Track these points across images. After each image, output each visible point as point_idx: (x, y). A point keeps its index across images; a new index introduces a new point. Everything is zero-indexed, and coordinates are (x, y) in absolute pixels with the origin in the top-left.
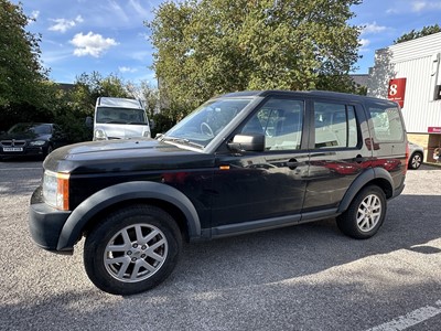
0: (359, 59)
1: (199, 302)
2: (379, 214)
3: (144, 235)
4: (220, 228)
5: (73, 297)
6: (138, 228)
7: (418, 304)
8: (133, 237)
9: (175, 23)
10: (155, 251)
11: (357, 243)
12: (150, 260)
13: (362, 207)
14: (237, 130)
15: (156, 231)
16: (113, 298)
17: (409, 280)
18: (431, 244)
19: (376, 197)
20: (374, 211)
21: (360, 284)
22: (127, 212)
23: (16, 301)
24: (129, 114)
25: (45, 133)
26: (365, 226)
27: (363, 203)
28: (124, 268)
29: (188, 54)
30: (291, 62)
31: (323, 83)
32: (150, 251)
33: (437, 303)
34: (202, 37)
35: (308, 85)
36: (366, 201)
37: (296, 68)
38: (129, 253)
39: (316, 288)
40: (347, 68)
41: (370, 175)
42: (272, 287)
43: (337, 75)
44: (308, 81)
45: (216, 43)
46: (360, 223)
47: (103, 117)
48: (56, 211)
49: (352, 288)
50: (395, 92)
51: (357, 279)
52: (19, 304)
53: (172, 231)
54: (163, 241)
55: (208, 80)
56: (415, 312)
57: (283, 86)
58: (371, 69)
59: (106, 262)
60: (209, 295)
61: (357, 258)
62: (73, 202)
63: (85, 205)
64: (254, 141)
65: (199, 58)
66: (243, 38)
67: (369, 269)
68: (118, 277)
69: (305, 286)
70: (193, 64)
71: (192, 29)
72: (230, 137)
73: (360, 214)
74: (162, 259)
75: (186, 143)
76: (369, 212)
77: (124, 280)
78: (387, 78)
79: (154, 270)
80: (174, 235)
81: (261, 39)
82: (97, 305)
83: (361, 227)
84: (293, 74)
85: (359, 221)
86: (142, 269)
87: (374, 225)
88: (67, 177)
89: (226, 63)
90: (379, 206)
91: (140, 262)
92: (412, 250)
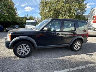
0: (86, 11)
1: (35, 60)
2: (80, 46)
3: (25, 47)
4: (41, 46)
5: (12, 57)
6: (24, 45)
7: (81, 65)
8: (23, 47)
9: (44, 4)
10: (27, 50)
11: (74, 52)
12: (26, 52)
13: (76, 44)
14: (45, 27)
15: (27, 46)
16: (19, 58)
17: (82, 60)
18: (92, 53)
19: (79, 42)
20: (79, 45)
21: (70, 60)
22: (21, 42)
23: (2, 57)
24: (33, 23)
25: (17, 27)
26: (76, 48)
27: (76, 43)
28: (21, 53)
29: (47, 11)
30: (69, 12)
31: (77, 17)
32: (26, 50)
33: (86, 66)
34: (50, 7)
35: (73, 17)
36: (77, 43)
37: (70, 13)
38: (22, 50)
39: (60, 60)
40: (83, 13)
41: (77, 37)
42: (51, 59)
43: (81, 15)
44: (73, 16)
45: (53, 8)
46: (75, 48)
47: (28, 24)
48: (9, 41)
49: (68, 61)
50: (95, 19)
51: (70, 59)
52: (2, 58)
53: (30, 46)
54: (29, 48)
55: (51, 16)
56: (80, 67)
57: (67, 17)
58: (89, 13)
59: (17, 51)
60: (37, 59)
61: (72, 55)
62: (11, 39)
63: (13, 40)
64: (48, 29)
65: (49, 11)
66: (59, 7)
67: (74, 58)
68: (20, 54)
69: (58, 59)
70: (48, 13)
71: (47, 5)
72: (43, 28)
73: (75, 46)
74: (29, 52)
75: (36, 29)
76: (77, 45)
77: (21, 55)
78: (93, 15)
79: (27, 54)
80: (31, 47)
81: (63, 7)
82: (16, 59)
83: (75, 49)
84: (70, 15)
85: (74, 47)
86: (25, 53)
87: (79, 48)
88: (10, 35)
89: (55, 12)
90: (80, 44)
91: (24, 52)
92: (86, 54)
